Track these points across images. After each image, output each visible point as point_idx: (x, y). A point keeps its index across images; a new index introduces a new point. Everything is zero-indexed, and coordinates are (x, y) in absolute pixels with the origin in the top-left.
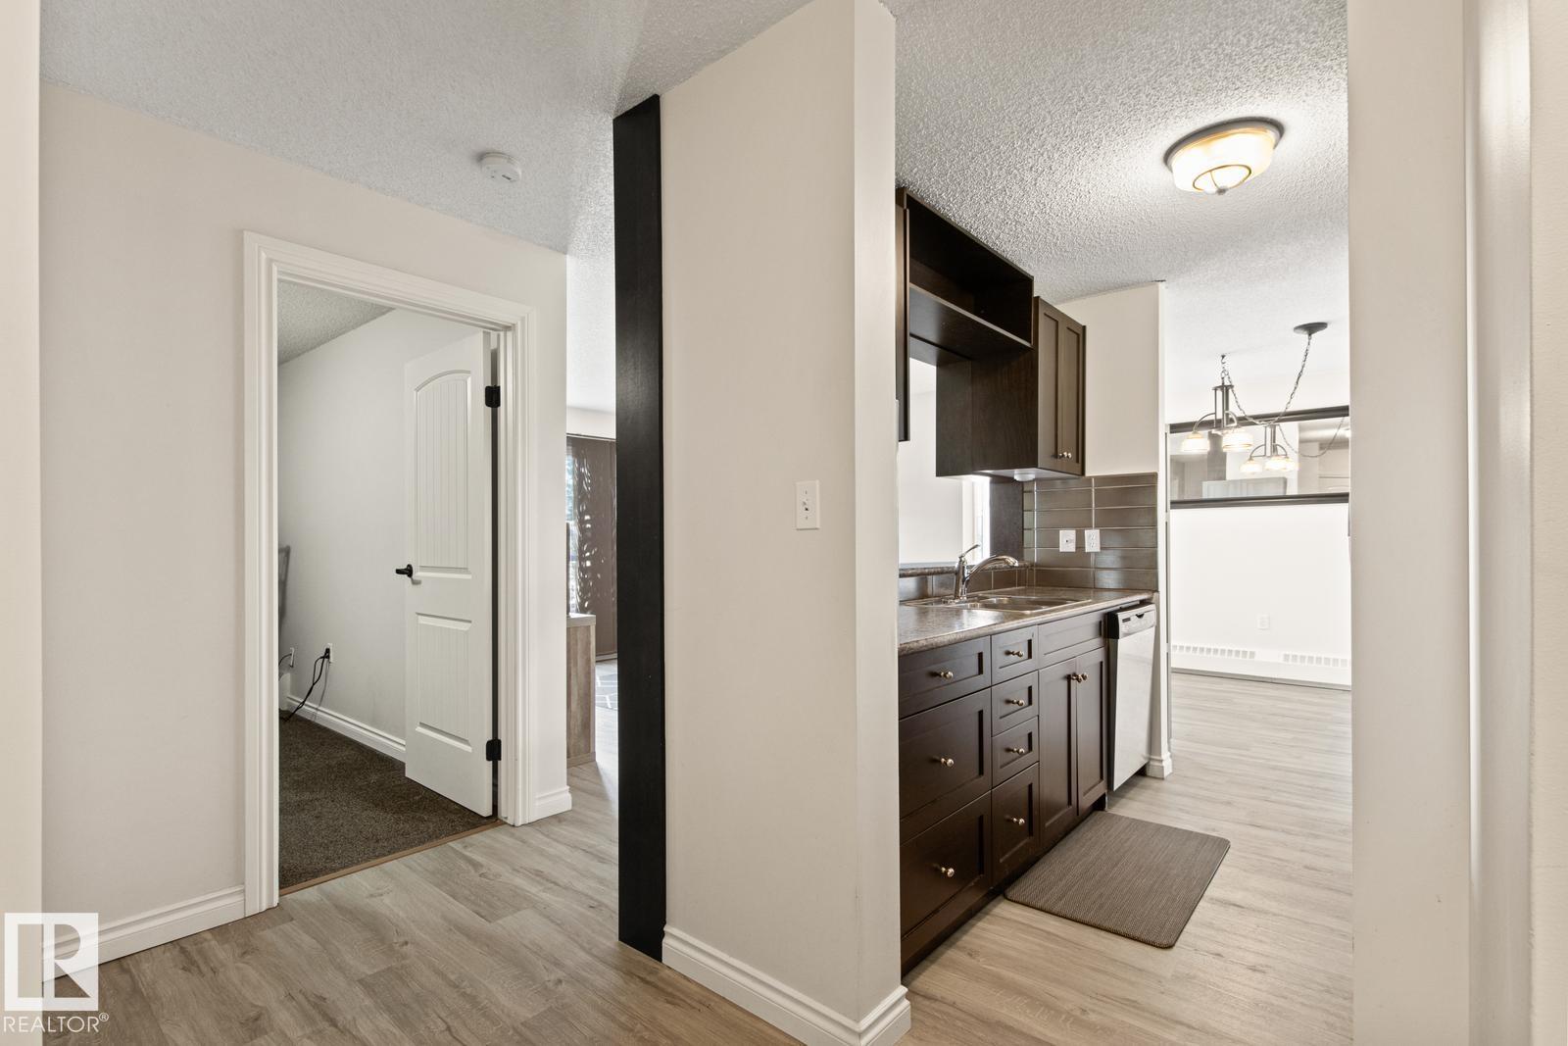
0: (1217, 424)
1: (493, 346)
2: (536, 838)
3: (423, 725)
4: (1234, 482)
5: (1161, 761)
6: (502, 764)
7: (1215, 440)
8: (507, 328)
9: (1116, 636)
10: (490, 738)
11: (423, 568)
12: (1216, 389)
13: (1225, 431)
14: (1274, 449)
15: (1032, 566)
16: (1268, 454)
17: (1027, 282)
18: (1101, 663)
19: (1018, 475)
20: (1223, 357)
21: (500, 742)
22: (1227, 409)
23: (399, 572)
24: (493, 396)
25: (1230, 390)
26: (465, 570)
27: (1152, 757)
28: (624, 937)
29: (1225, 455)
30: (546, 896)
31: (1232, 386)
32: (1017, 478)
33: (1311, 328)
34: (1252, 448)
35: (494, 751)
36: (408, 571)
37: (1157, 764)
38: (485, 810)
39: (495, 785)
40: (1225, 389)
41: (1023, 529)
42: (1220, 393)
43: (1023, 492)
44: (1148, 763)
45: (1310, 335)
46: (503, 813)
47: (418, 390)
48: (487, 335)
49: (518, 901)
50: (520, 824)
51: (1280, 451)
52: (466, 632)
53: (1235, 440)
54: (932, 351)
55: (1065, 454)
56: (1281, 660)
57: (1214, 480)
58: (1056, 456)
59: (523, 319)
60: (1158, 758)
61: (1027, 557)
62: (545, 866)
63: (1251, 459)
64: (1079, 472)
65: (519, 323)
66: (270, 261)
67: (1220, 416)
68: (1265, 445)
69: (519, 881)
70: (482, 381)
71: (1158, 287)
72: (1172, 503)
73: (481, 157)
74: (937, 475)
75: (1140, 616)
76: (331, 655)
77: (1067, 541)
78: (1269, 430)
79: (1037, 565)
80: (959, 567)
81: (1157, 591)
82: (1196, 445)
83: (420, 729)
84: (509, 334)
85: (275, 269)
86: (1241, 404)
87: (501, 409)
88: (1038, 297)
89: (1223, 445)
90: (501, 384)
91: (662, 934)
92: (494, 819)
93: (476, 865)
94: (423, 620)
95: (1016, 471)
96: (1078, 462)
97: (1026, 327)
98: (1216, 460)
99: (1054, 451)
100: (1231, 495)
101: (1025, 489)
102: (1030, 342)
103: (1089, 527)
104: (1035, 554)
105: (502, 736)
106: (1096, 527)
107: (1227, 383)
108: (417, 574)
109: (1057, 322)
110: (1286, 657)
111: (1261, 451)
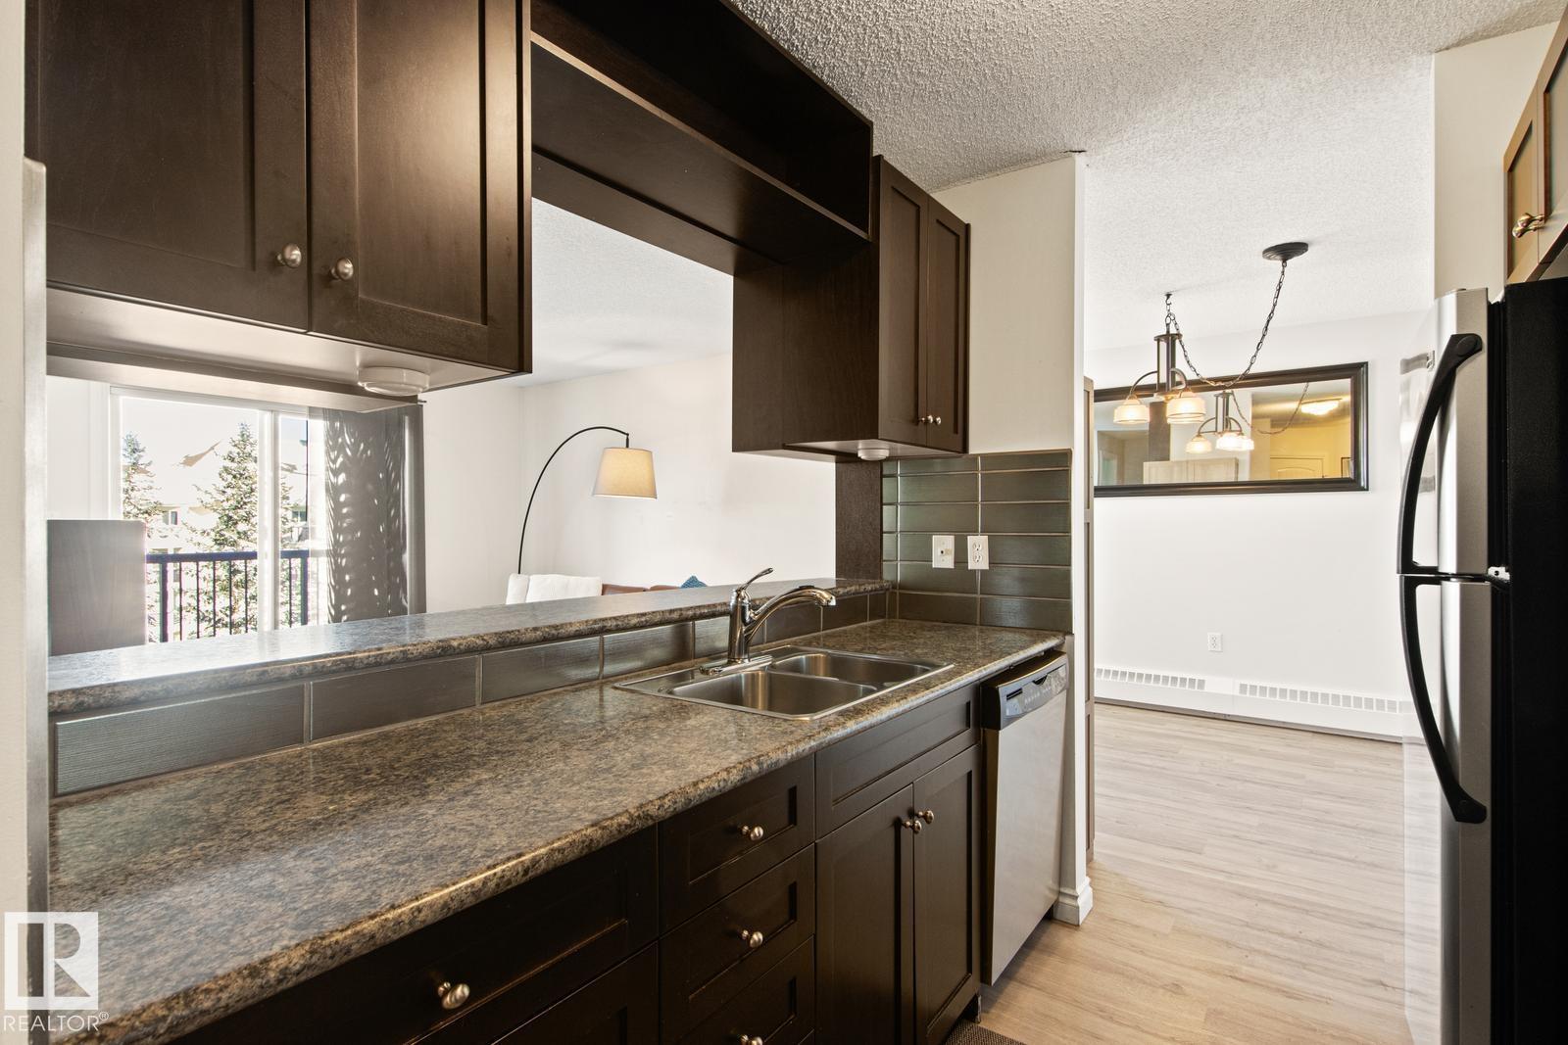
0: (1161, 388)
4: (1179, 463)
5: (1075, 898)
7: (1158, 410)
9: (996, 726)
12: (1158, 339)
13: (1170, 396)
14: (1227, 422)
15: (894, 587)
16: (1220, 429)
17: (862, 129)
18: (970, 774)
19: (863, 449)
20: (1168, 296)
22: (1173, 365)
25: (1177, 341)
27: (1062, 890)
29: (1168, 427)
31: (1179, 335)
32: (862, 455)
33: (1287, 251)
34: (1202, 419)
37: (1068, 901)
40: (1170, 339)
41: (882, 532)
42: (1163, 345)
43: (882, 476)
44: (1057, 902)
45: (1284, 261)
51: (1234, 426)
53: (1184, 408)
54: (727, 251)
55: (930, 418)
56: (1237, 692)
57: (1157, 460)
58: (916, 421)
60: (1070, 892)
61: (887, 575)
63: (1199, 435)
64: (960, 449)
67: (1163, 379)
68: (1217, 418)
71: (1074, 161)
72: (1097, 489)
74: (735, 450)
75: (1039, 682)
77: (942, 553)
78: (1220, 400)
79: (902, 586)
80: (735, 607)
81: (1070, 633)
82: (1133, 414)
86: (1190, 358)
88: (880, 157)
89: (1168, 414)
95: (861, 443)
96: (956, 432)
97: (861, 208)
98: (1157, 438)
99: (912, 413)
100: (1176, 480)
101: (885, 473)
102: (867, 232)
103: (975, 532)
104: (896, 568)
106: (984, 532)
107: (1173, 331)
109: (918, 208)
110: (1243, 688)
111: (1211, 426)
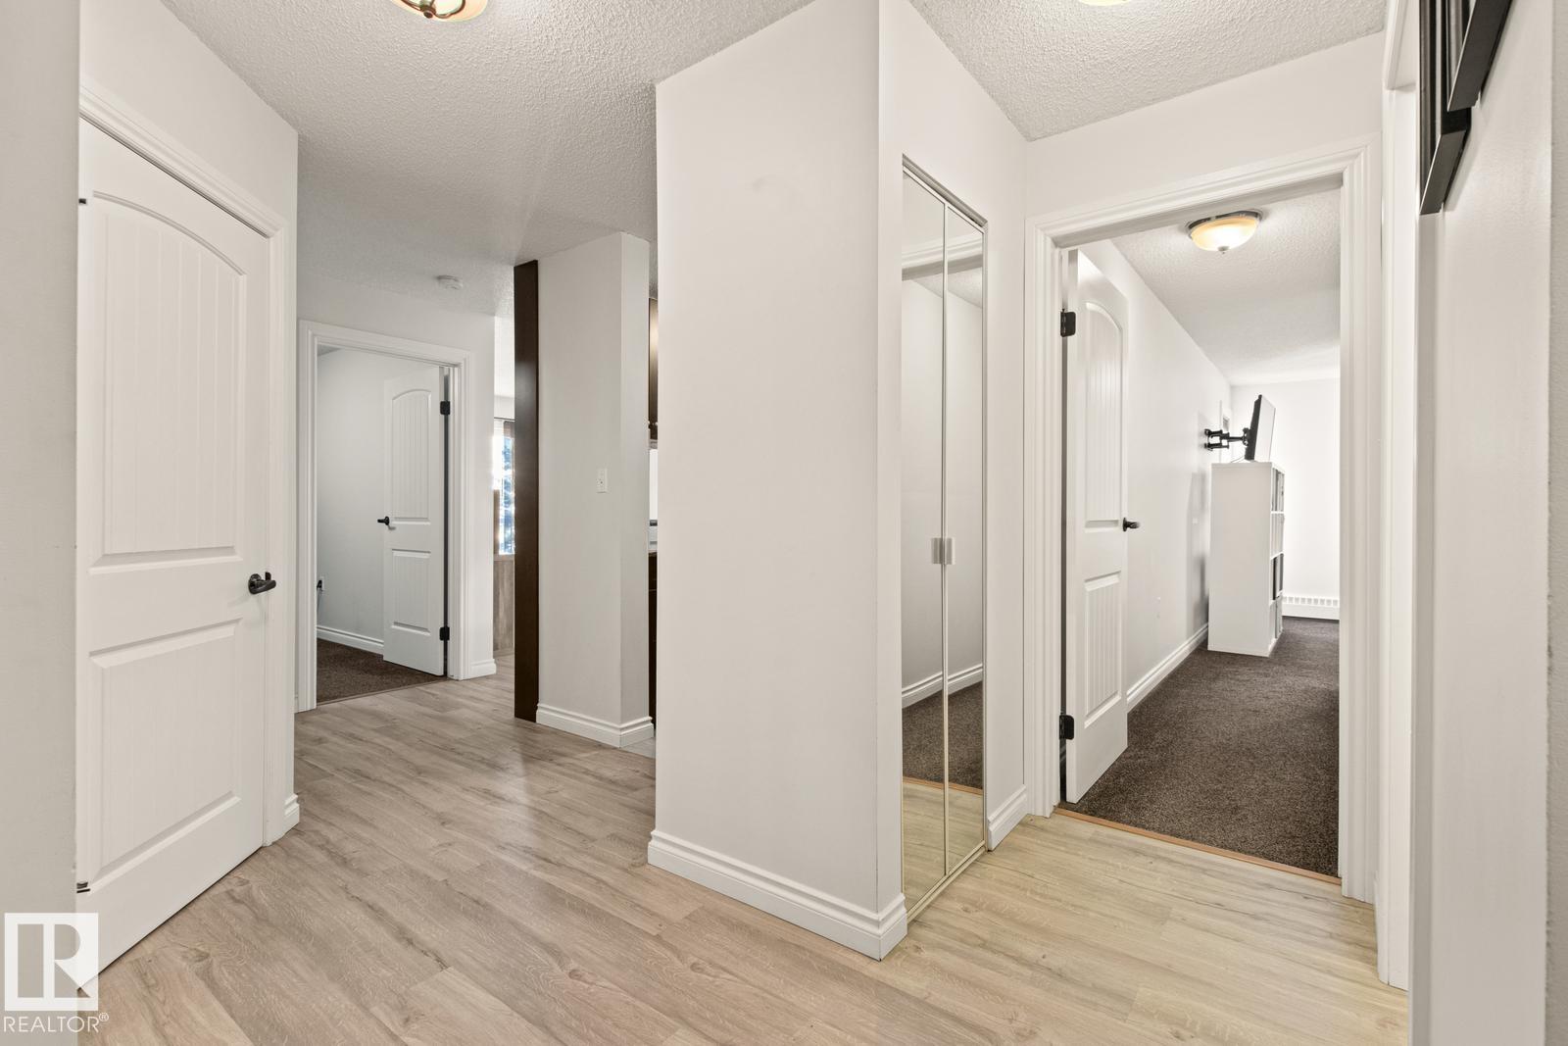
1: (446, 373)
2: (472, 685)
3: (396, 624)
6: (450, 642)
8: (455, 365)
10: (442, 626)
11: (396, 519)
21: (449, 628)
23: (380, 521)
24: (445, 408)
26: (426, 519)
28: (517, 715)
30: (477, 705)
35: (445, 634)
36: (386, 521)
38: (440, 672)
39: (446, 660)
46: (450, 673)
47: (394, 398)
48: (441, 368)
49: (457, 706)
50: (462, 678)
52: (427, 559)
59: (465, 360)
62: (475, 694)
65: (463, 362)
66: (314, 335)
69: (460, 700)
70: (439, 398)
73: (440, 278)
76: (323, 585)
83: (396, 627)
84: (456, 369)
85: (316, 339)
87: (451, 416)
90: (451, 400)
91: (537, 708)
92: (445, 676)
93: (433, 695)
94: (396, 553)
105: (450, 625)
108: (392, 523)
